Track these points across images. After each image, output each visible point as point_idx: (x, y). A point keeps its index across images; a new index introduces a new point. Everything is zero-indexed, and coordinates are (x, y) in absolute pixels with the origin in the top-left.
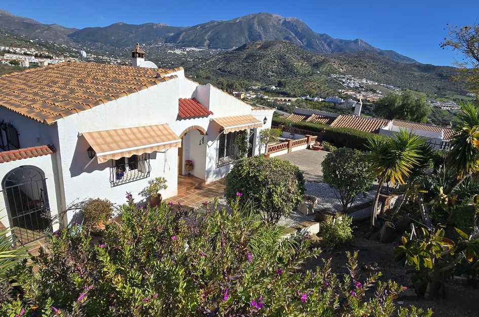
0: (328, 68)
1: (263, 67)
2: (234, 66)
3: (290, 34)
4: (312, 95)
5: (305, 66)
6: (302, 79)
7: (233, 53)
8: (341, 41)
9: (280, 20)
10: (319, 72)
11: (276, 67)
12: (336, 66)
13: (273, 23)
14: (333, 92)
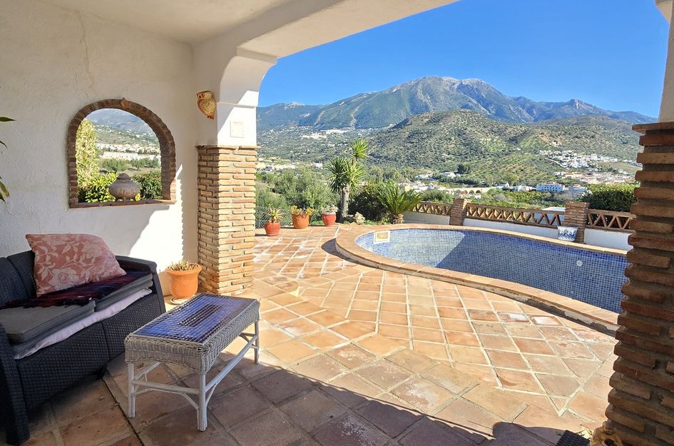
0: (534, 143)
1: (435, 148)
2: (391, 150)
3: (470, 101)
4: (513, 182)
5: (496, 142)
6: (494, 161)
7: (389, 132)
8: (548, 105)
9: (454, 84)
10: (519, 149)
11: (453, 146)
12: (545, 139)
13: (444, 89)
14: (546, 176)
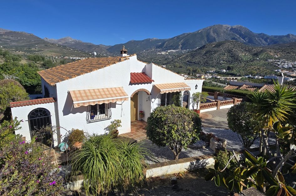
0: (266, 56)
1: (217, 58)
2: (197, 59)
3: (236, 36)
4: (253, 74)
5: (247, 55)
6: (245, 64)
7: (196, 51)
8: (275, 37)
9: (228, 28)
10: (258, 59)
11: (226, 57)
12: (271, 54)
13: (223, 30)
14: (270, 72)
